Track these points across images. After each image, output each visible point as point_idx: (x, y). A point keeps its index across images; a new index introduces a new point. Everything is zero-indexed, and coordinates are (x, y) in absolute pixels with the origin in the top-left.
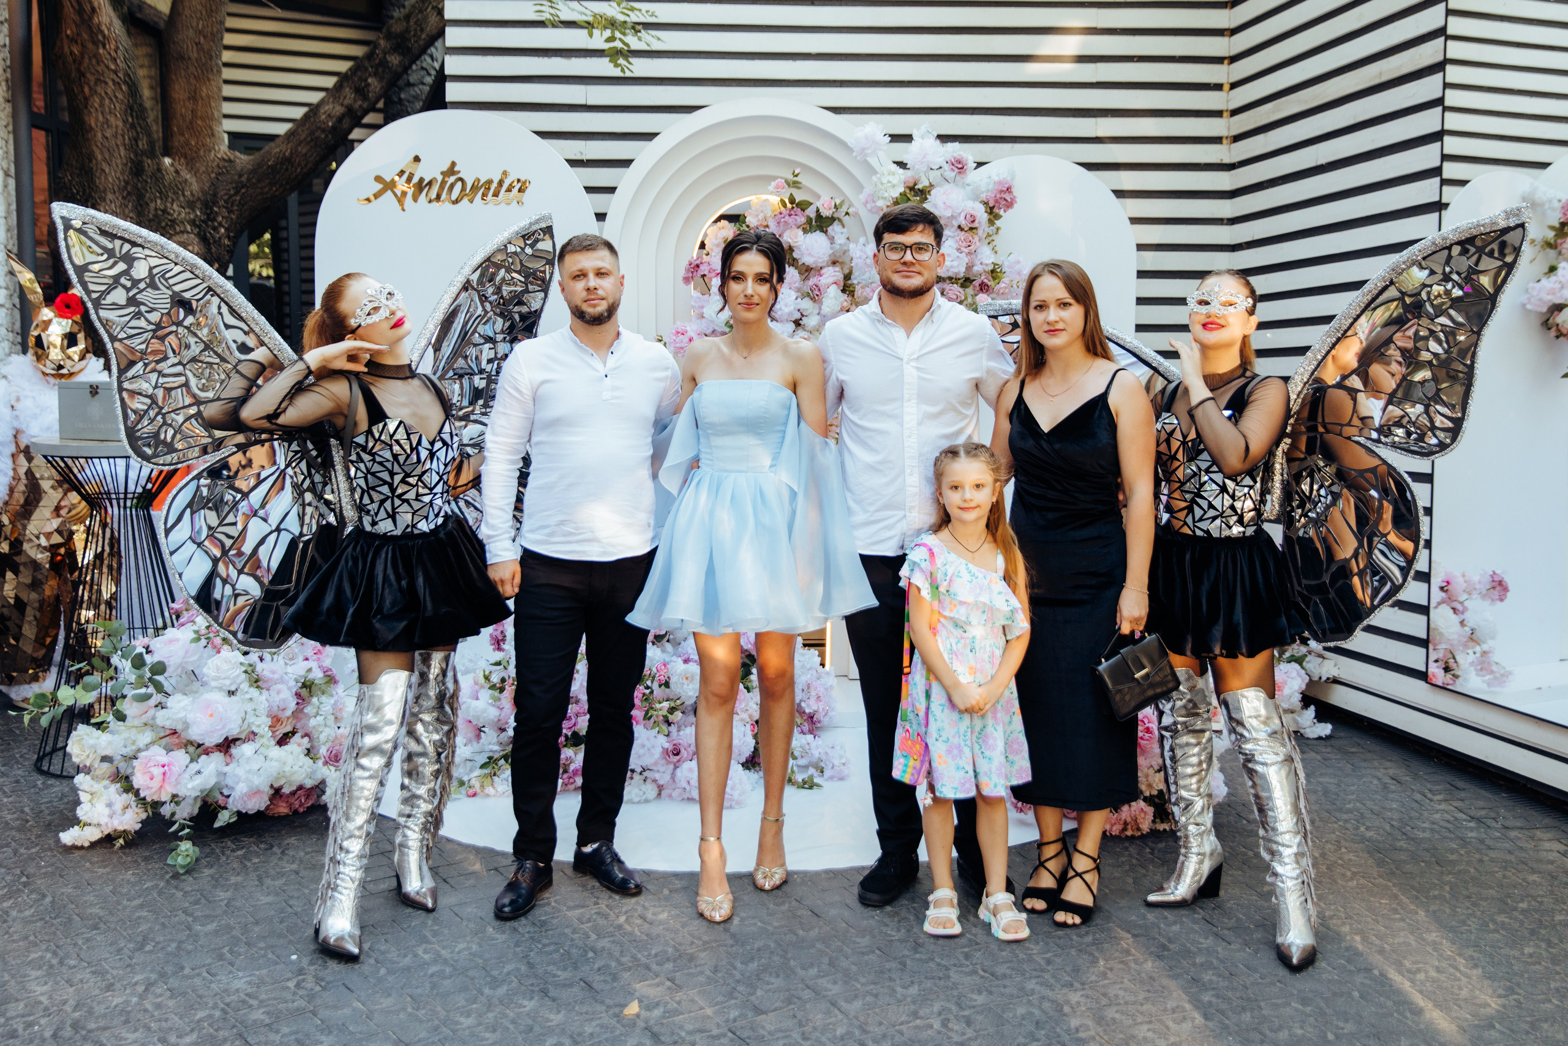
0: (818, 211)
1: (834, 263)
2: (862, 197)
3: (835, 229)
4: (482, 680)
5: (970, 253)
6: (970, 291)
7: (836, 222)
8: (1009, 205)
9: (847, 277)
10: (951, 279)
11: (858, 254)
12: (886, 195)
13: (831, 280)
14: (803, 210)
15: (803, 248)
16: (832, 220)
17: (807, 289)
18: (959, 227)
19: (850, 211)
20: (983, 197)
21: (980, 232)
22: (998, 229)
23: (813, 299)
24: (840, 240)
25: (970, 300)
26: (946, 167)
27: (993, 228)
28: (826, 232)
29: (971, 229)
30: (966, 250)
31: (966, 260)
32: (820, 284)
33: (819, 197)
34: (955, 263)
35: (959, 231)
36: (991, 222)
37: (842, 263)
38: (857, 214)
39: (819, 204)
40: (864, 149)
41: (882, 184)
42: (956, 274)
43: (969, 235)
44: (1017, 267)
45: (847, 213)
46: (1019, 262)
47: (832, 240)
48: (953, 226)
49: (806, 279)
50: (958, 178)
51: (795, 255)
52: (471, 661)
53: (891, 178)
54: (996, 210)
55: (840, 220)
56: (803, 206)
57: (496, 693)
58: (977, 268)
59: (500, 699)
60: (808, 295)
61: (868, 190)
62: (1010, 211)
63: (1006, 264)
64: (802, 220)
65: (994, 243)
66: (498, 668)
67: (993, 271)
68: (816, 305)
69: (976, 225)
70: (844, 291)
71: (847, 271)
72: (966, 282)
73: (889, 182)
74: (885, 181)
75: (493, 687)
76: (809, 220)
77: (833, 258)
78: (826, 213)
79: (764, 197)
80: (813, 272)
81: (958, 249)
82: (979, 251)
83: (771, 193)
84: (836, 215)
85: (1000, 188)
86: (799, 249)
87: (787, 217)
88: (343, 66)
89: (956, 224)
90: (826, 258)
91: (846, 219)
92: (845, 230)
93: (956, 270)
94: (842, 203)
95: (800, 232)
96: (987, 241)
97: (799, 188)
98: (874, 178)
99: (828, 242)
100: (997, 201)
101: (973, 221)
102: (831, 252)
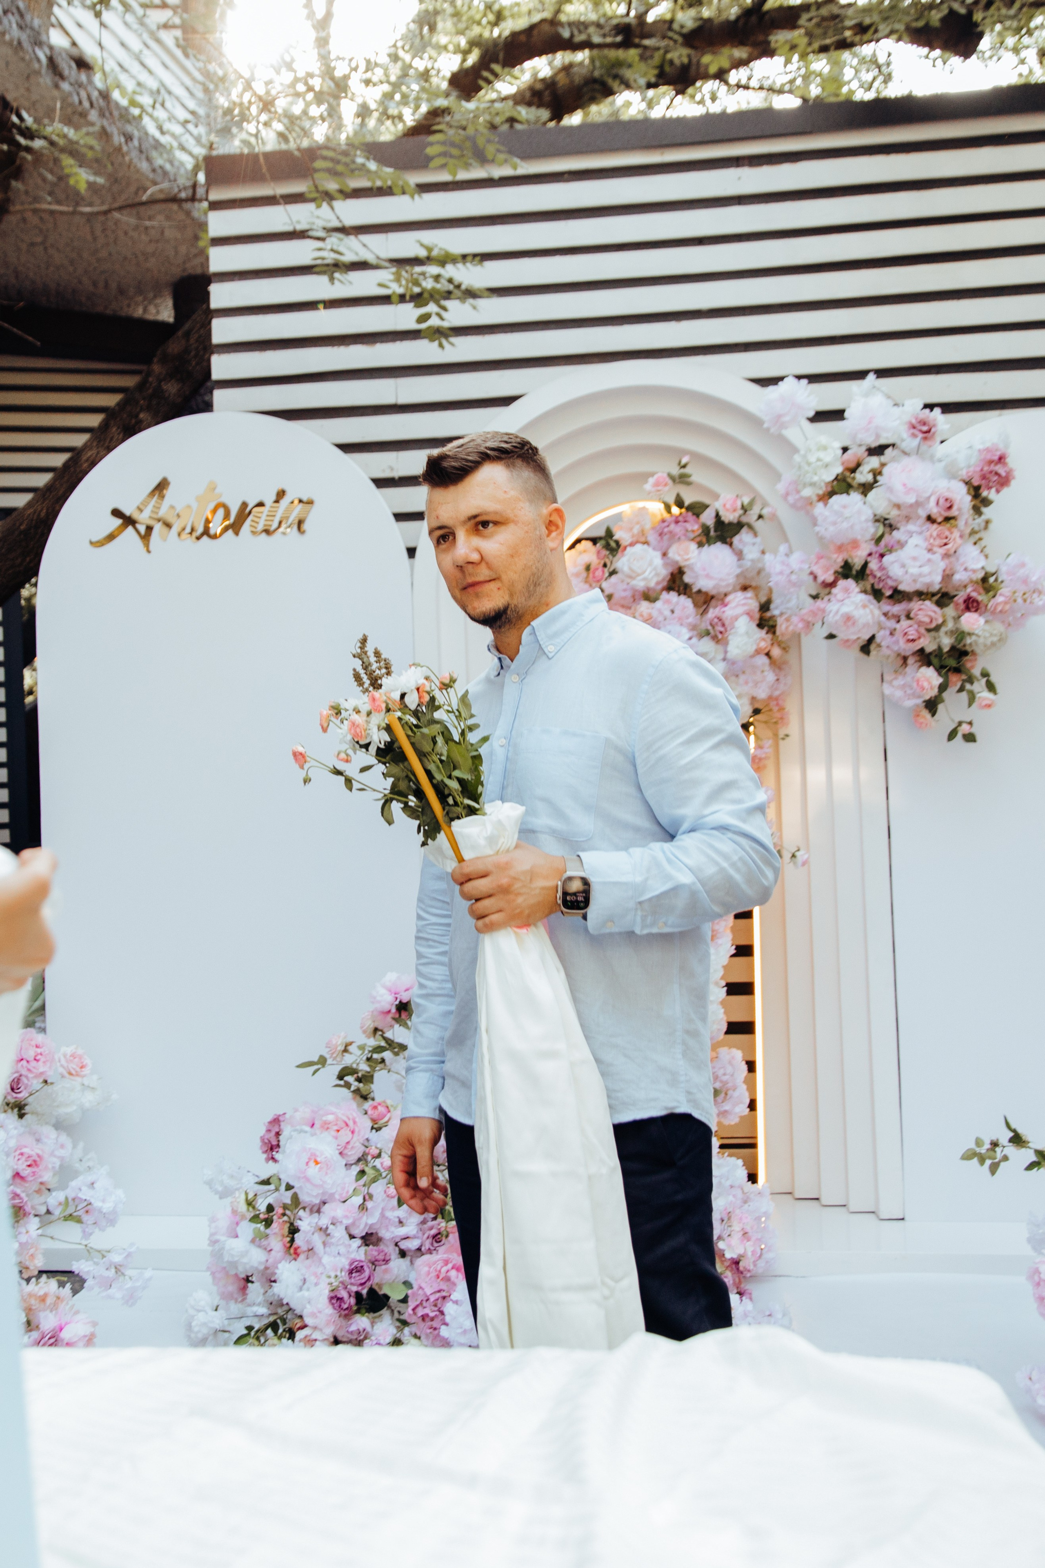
0: (717, 515)
1: (745, 588)
2: (781, 487)
3: (743, 539)
4: (243, 1207)
5: (946, 556)
6: (950, 611)
7: (744, 530)
8: (1004, 481)
9: (765, 607)
10: (921, 595)
11: (778, 568)
12: (816, 479)
13: (741, 610)
14: (697, 515)
15: (698, 567)
16: (738, 526)
17: (705, 625)
18: (930, 519)
19: (765, 512)
20: (964, 474)
21: (961, 523)
22: (987, 522)
23: (715, 638)
24: (751, 554)
25: (950, 625)
26: (905, 433)
27: (980, 520)
28: (731, 545)
29: (947, 519)
30: (942, 551)
31: (942, 565)
32: (724, 616)
33: (716, 497)
34: (926, 570)
35: (928, 524)
36: (977, 510)
37: (756, 589)
38: (774, 517)
39: (718, 505)
40: (779, 416)
41: (809, 464)
42: (929, 585)
43: (944, 529)
44: (1022, 572)
45: (760, 517)
46: (1023, 565)
47: (740, 555)
48: (919, 517)
49: (705, 612)
50: (924, 447)
51: (687, 579)
52: (232, 1177)
53: (821, 455)
54: (985, 493)
55: (750, 527)
56: (696, 509)
57: (261, 1227)
58: (960, 577)
59: (267, 1236)
60: (708, 633)
61: (788, 476)
62: (1005, 491)
63: (1004, 569)
64: (694, 527)
65: (983, 543)
66: (267, 1187)
67: (984, 580)
68: (720, 648)
69: (954, 512)
70: (760, 625)
71: (763, 599)
72: (943, 598)
73: (819, 460)
74: (812, 459)
75: (255, 1219)
76: (706, 530)
77: (742, 581)
78: (729, 517)
79: (641, 504)
80: (713, 602)
81: (930, 550)
82: (960, 551)
83: (649, 497)
84: (744, 519)
85: (989, 457)
86: (692, 569)
87: (673, 526)
88: (111, 400)
89: (923, 513)
90: (731, 580)
91: (759, 525)
92: (758, 540)
93: (927, 580)
94: (752, 503)
95: (693, 546)
96: (973, 540)
97: (689, 484)
98: (797, 458)
99: (735, 558)
100: (984, 477)
101: (950, 507)
102: (738, 571)
